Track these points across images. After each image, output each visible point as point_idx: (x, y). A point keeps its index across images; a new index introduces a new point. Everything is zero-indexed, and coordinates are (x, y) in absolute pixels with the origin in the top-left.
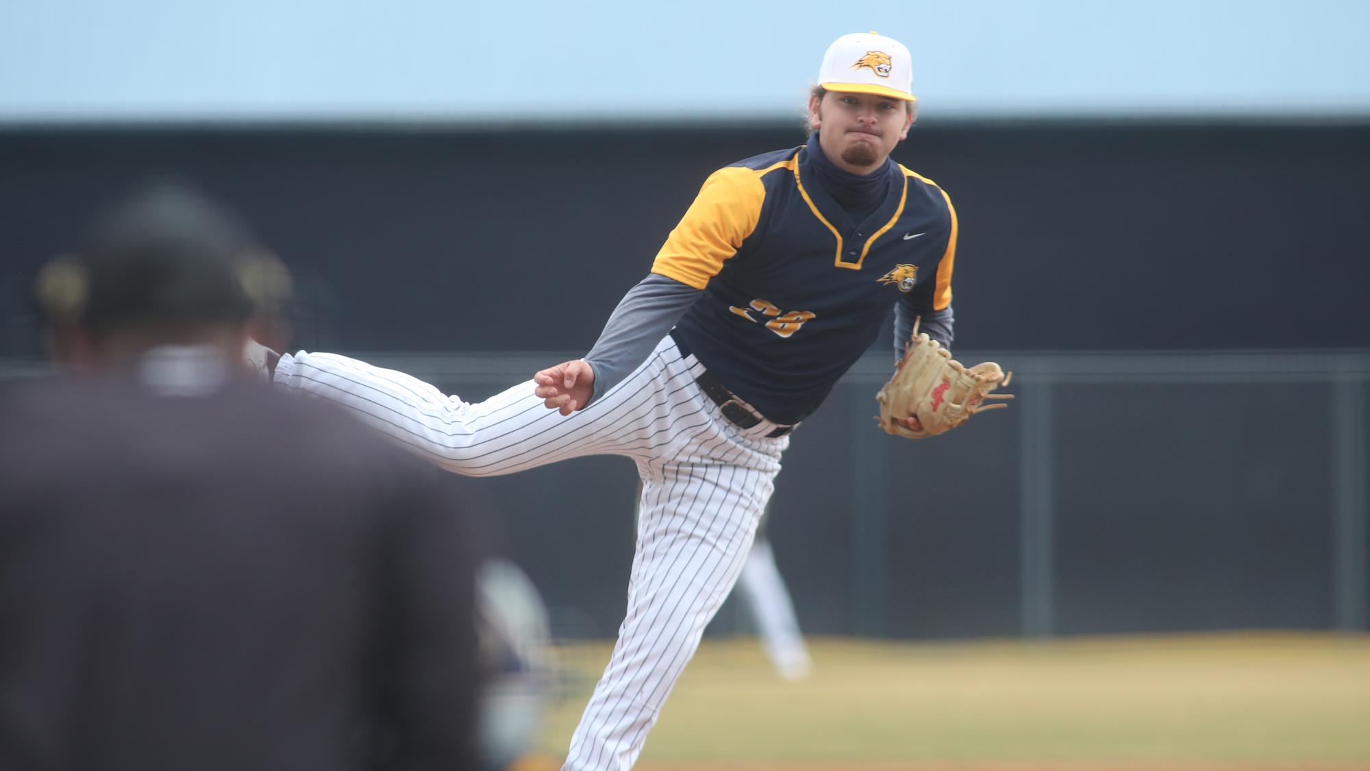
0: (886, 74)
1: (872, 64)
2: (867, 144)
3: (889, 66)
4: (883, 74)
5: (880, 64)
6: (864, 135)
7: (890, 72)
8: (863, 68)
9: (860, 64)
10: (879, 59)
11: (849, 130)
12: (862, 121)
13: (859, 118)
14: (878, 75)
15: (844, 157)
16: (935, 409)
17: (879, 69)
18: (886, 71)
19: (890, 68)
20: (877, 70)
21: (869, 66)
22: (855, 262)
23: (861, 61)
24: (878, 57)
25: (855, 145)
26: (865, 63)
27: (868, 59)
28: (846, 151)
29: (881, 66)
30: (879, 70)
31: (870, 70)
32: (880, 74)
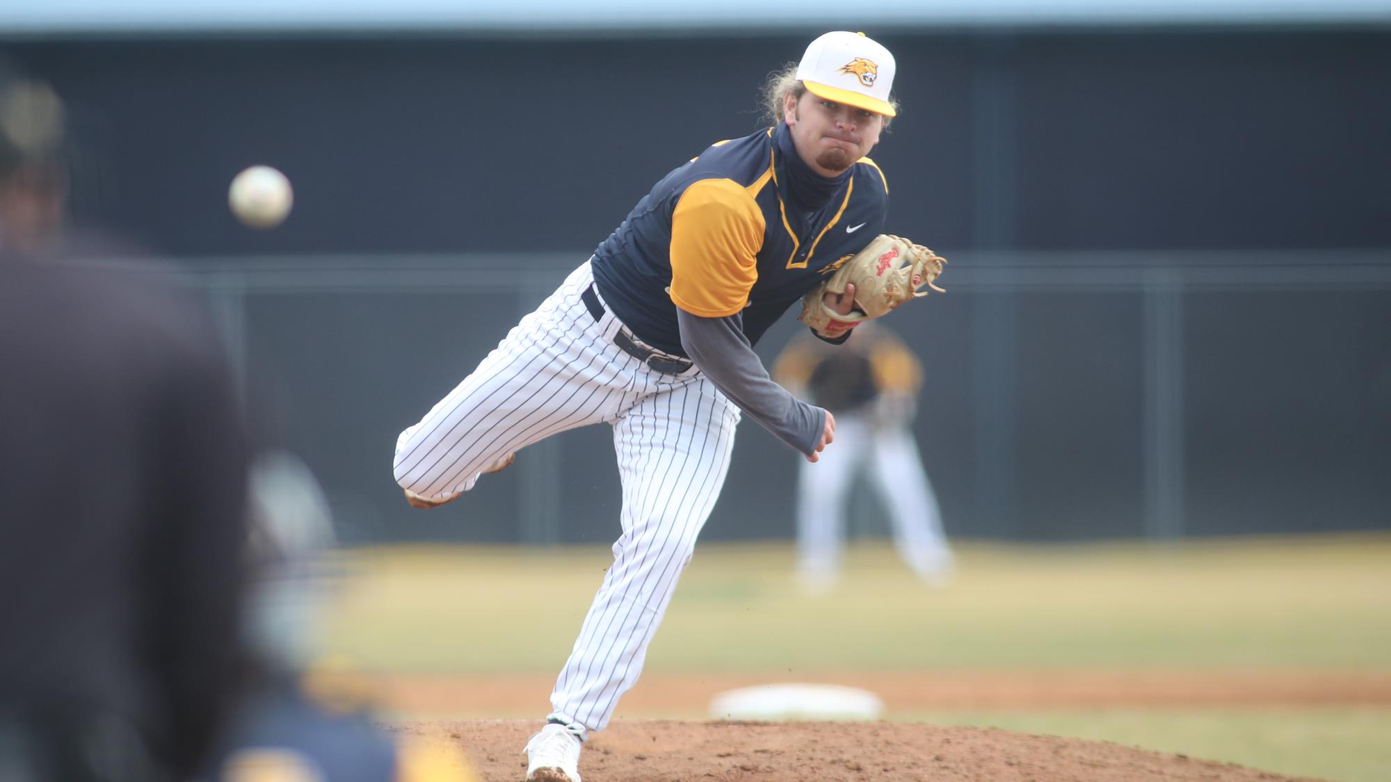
0: (870, 83)
1: (858, 72)
2: (843, 151)
3: (874, 76)
4: (868, 83)
5: (866, 73)
6: (841, 142)
7: (875, 82)
8: (849, 75)
9: (847, 69)
10: (866, 68)
11: (825, 135)
12: (841, 127)
13: (838, 124)
15: (818, 161)
16: (879, 274)
17: (865, 77)
18: (871, 80)
19: (875, 78)
20: (862, 78)
21: (855, 72)
22: (802, 260)
23: (848, 66)
24: (865, 65)
25: (832, 150)
26: (852, 69)
27: (855, 66)
28: (822, 155)
29: (867, 75)
30: (865, 79)
31: (856, 77)
32: (864, 82)
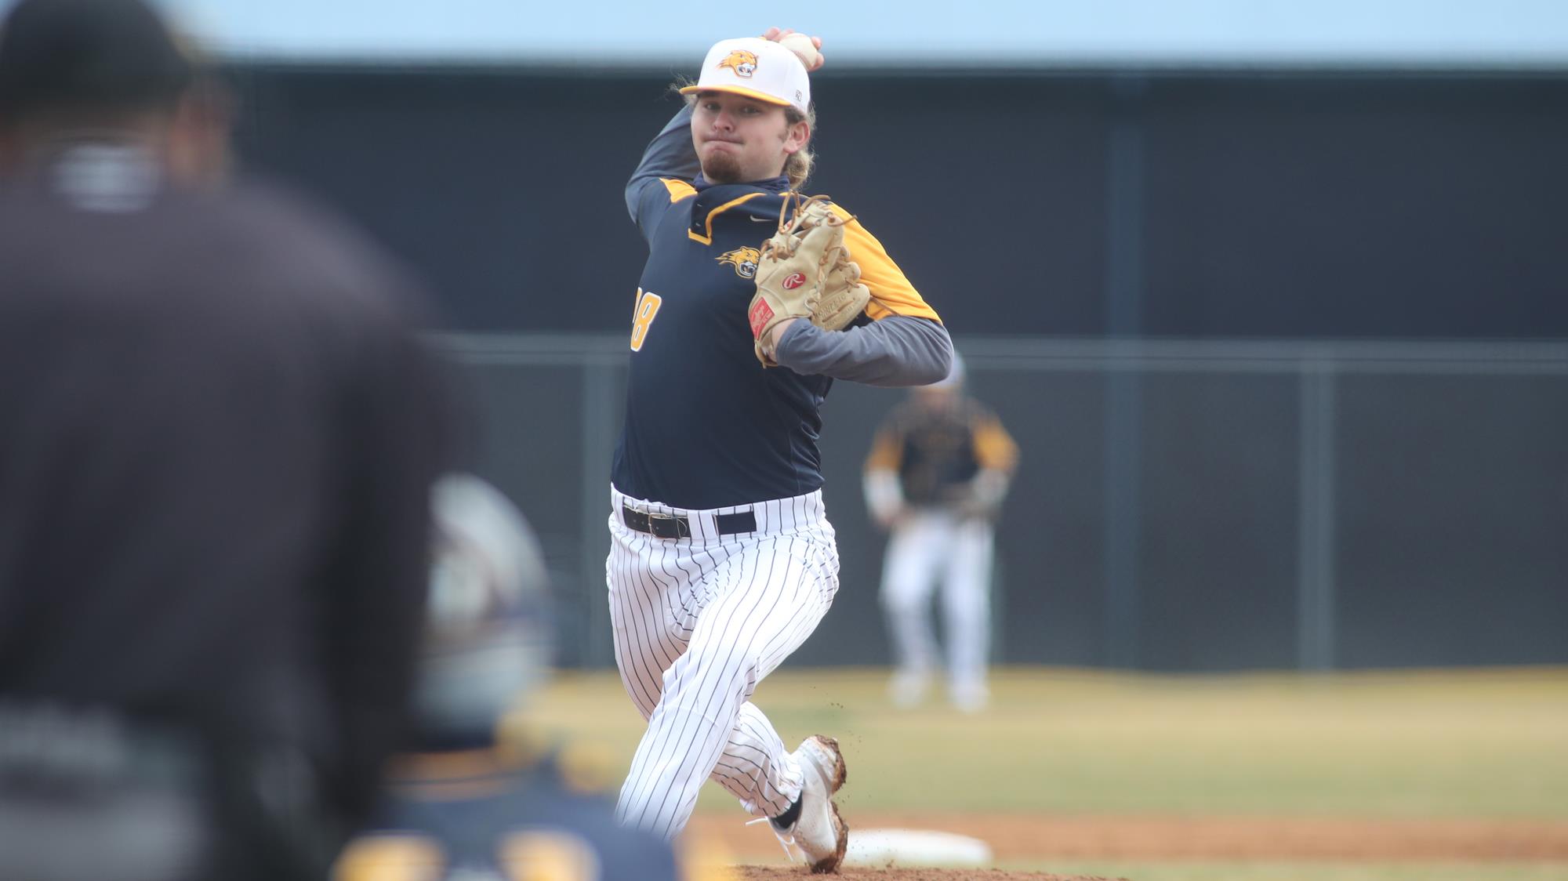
0: (749, 75)
1: (734, 64)
2: (723, 153)
3: (754, 67)
4: (745, 73)
5: (742, 63)
6: (725, 144)
7: (754, 74)
9: (722, 65)
10: (743, 59)
11: (705, 139)
12: (716, 127)
13: (716, 123)
14: (738, 75)
15: (706, 170)
17: (741, 69)
18: (749, 71)
19: (755, 69)
21: (731, 66)
22: (704, 235)
24: (743, 57)
25: (714, 156)
28: (706, 161)
29: (744, 66)
31: (731, 70)
32: (740, 73)
